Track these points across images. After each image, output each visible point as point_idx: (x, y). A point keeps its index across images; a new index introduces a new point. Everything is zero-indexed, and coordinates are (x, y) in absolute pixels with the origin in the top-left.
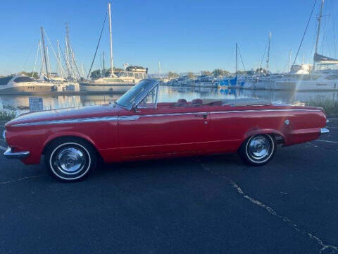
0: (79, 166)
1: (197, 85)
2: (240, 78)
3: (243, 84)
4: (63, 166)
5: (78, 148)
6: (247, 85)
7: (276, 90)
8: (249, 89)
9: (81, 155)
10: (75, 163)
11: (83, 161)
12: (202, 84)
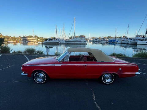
0: (42, 80)
1: (101, 41)
2: (117, 39)
3: (117, 41)
4: (38, 79)
5: (42, 74)
6: (119, 42)
7: (130, 44)
8: (120, 43)
9: (43, 75)
10: (41, 78)
11: (43, 78)
12: (103, 41)
